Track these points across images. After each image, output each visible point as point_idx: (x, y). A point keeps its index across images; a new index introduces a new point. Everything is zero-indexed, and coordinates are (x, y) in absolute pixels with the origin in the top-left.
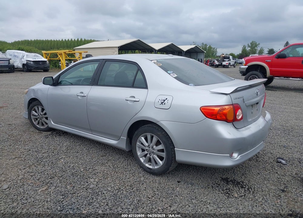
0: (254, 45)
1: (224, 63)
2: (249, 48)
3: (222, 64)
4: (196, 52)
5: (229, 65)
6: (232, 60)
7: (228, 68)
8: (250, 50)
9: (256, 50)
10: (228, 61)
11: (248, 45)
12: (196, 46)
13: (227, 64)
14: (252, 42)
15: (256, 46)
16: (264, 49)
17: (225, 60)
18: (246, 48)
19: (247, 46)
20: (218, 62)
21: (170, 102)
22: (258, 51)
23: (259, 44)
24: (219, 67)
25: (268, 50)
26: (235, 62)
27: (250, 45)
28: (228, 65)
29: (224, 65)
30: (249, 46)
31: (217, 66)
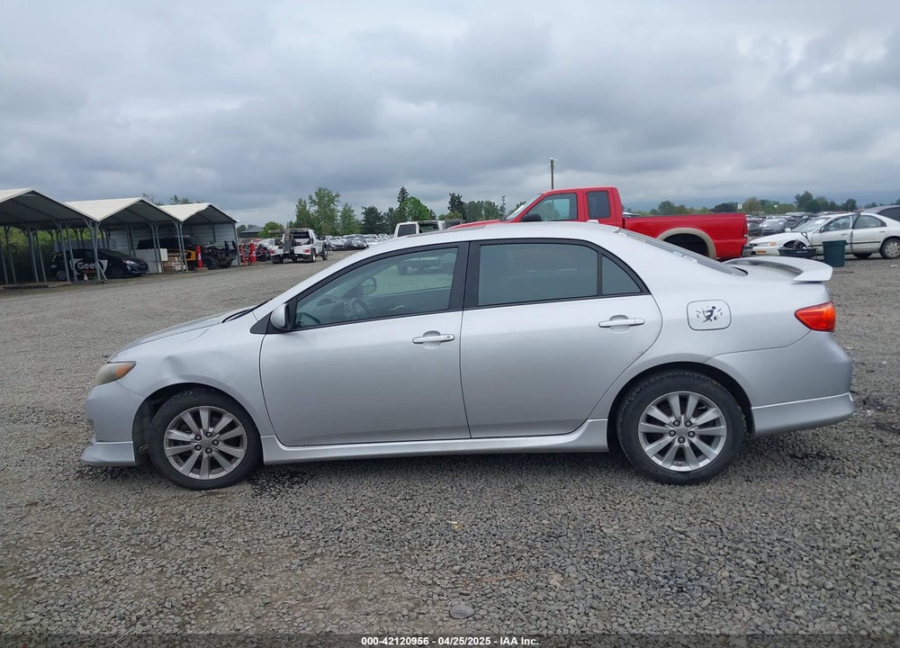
0: (325, 199)
1: (299, 250)
2: (316, 208)
3: (292, 252)
4: (208, 224)
5: (311, 256)
6: (316, 241)
7: (312, 261)
8: (317, 212)
9: (333, 211)
10: (308, 243)
11: (311, 198)
12: (210, 206)
13: (307, 251)
14: (320, 190)
15: (332, 200)
16: (352, 208)
17: (297, 240)
18: (308, 208)
19: (308, 201)
20: (280, 248)
21: (725, 311)
22: (339, 214)
23: (338, 196)
24: (284, 260)
25: (364, 210)
26: (325, 246)
27: (314, 197)
28: (309, 254)
29: (300, 256)
30: (313, 202)
31: (279, 260)
